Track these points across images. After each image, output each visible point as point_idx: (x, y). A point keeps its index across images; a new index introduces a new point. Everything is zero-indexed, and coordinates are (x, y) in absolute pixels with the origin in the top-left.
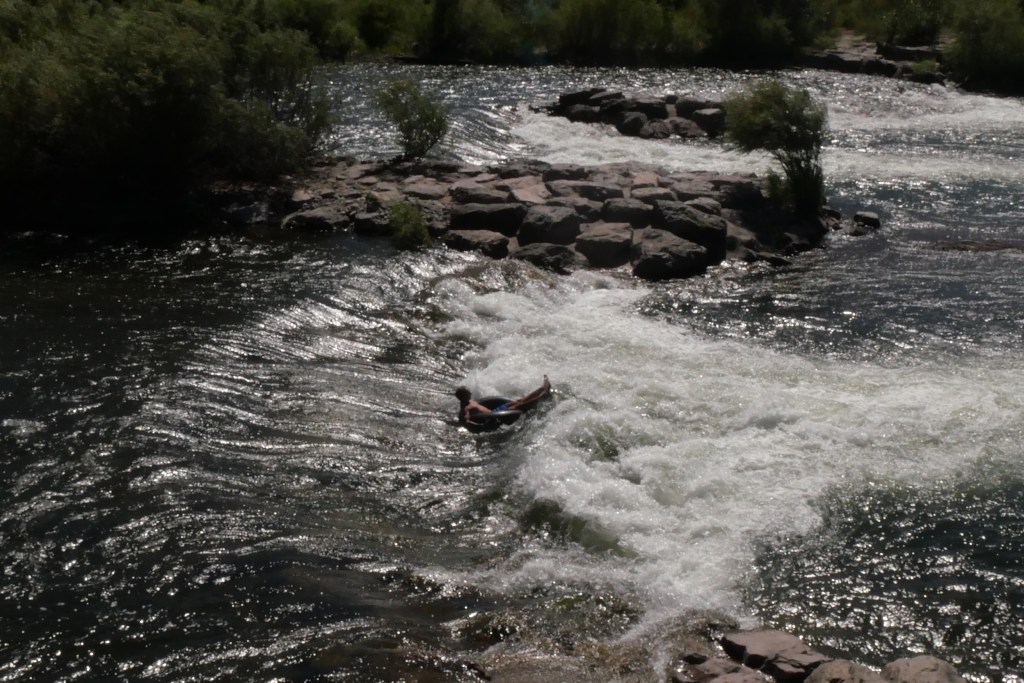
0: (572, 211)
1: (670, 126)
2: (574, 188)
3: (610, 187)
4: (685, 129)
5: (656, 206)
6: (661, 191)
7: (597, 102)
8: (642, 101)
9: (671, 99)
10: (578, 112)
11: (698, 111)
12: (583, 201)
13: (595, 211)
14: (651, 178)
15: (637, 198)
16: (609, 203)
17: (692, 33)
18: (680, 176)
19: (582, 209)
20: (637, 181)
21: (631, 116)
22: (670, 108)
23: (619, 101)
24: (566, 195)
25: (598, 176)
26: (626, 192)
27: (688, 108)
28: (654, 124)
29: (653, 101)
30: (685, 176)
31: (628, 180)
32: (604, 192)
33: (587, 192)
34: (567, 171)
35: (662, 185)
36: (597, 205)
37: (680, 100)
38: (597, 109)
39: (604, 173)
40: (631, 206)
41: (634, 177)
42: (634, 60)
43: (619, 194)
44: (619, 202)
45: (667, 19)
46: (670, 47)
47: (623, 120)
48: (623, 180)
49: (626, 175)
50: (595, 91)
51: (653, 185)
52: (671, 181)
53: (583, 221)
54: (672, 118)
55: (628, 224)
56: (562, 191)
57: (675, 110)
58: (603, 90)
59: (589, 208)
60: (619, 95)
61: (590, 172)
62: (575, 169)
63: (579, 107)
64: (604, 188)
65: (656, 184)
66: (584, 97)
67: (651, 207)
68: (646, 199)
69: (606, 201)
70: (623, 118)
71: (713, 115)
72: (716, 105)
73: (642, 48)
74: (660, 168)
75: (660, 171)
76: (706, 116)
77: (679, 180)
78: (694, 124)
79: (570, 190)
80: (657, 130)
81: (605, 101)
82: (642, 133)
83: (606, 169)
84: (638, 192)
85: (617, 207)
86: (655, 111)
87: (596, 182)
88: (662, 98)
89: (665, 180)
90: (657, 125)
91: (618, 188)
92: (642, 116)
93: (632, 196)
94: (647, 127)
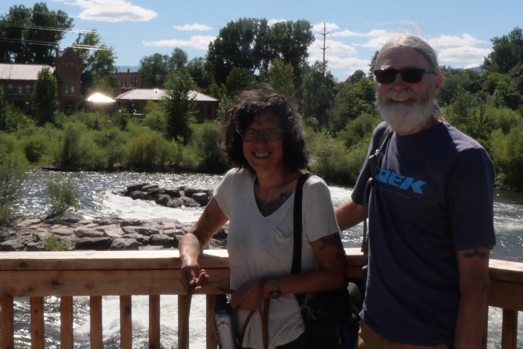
0: (135, 240)
1: (181, 201)
2: (136, 230)
3: (153, 229)
4: (189, 202)
5: (175, 238)
6: (178, 231)
7: (146, 190)
8: (168, 189)
9: (182, 189)
10: (136, 195)
11: (195, 194)
12: (140, 236)
13: (146, 241)
14: (173, 225)
15: (166, 234)
16: (152, 237)
17: (192, 157)
18: (186, 224)
19: (140, 240)
20: (166, 227)
21: (162, 197)
22: (182, 193)
23: (157, 189)
24: (132, 233)
25: (147, 224)
26: (161, 232)
27: (190, 193)
28: (174, 200)
29: (173, 189)
30: (189, 224)
31: (161, 226)
32: (150, 231)
33: (142, 232)
34: (132, 222)
35: (177, 228)
36: (147, 238)
37: (186, 189)
38: (146, 193)
39: (150, 223)
40: (163, 238)
41: (165, 225)
42: (164, 170)
43: (157, 233)
44: (157, 236)
45: (180, 150)
46: (181, 164)
47: (159, 198)
48: (159, 226)
49: (161, 224)
50: (145, 184)
51: (173, 228)
52: (182, 226)
53: (140, 245)
54: (182, 198)
55: (162, 246)
56: (130, 231)
57: (184, 193)
58: (148, 184)
59: (143, 239)
60: (157, 187)
61: (143, 222)
62: (136, 221)
63: (137, 192)
64: (150, 230)
65: (175, 228)
66: (139, 187)
67: (173, 238)
68: (170, 235)
69: (151, 236)
70: (158, 197)
71: (203, 196)
72: (204, 191)
73: (167, 164)
74: (177, 221)
75: (177, 222)
76: (199, 196)
77: (186, 226)
78: (193, 200)
79: (134, 231)
80: (175, 203)
81: (149, 189)
82: (168, 204)
83: (151, 221)
84: (166, 231)
85: (156, 238)
86: (174, 194)
87: (146, 227)
88: (178, 188)
89: (179, 226)
90: (175, 201)
91: (157, 230)
92: (168, 196)
93: (163, 233)
94: (171, 202)
